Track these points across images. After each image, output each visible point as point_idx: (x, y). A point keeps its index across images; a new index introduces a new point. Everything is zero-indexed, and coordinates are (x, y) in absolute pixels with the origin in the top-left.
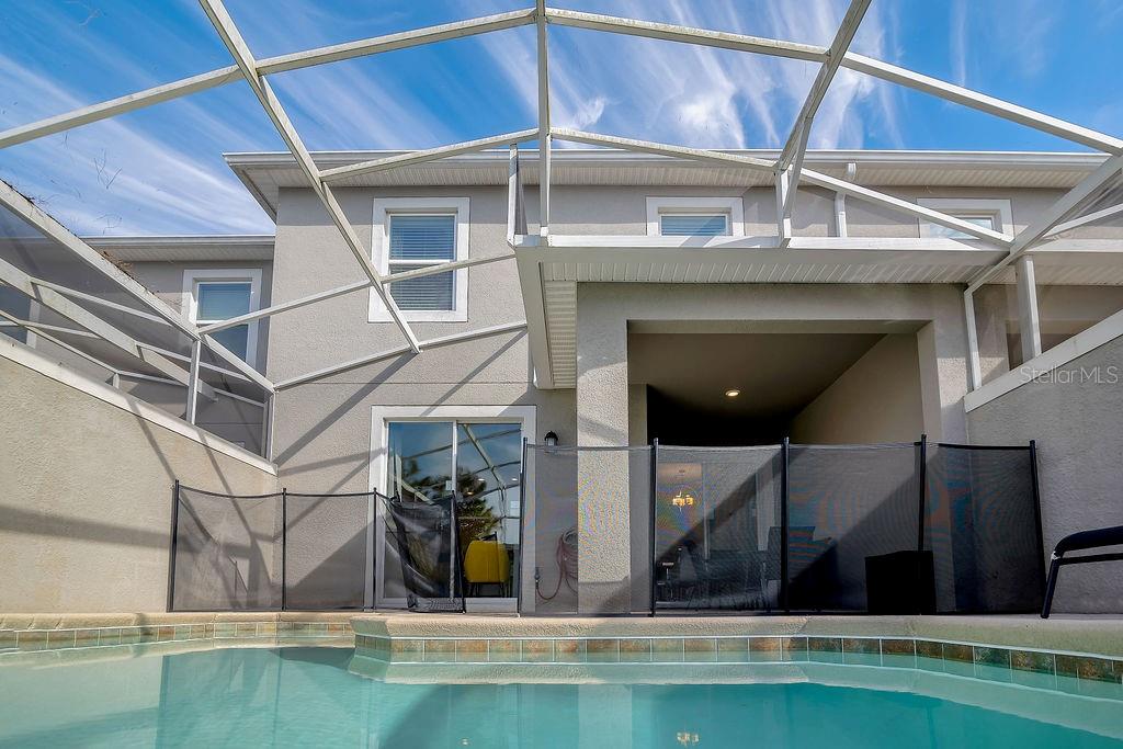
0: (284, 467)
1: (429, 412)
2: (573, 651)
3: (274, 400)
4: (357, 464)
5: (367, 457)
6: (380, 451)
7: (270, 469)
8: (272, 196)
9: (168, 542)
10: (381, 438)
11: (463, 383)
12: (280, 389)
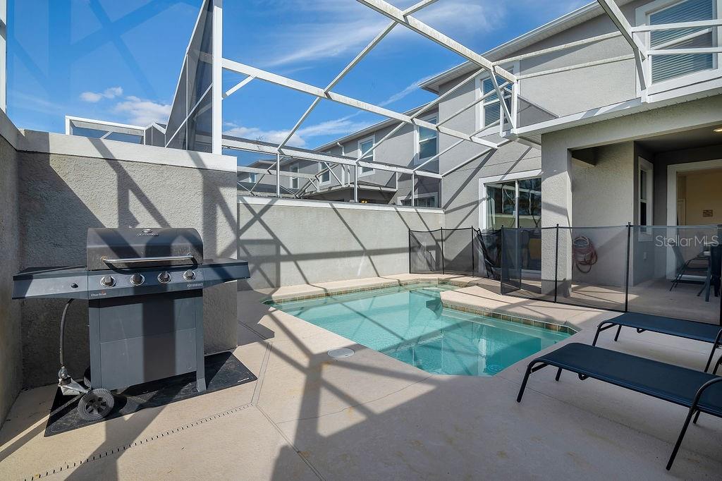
0: (447, 209)
1: (503, 178)
2: (488, 316)
3: (442, 181)
4: (474, 206)
5: (477, 203)
6: (484, 199)
7: (442, 212)
8: (437, 89)
9: (408, 250)
10: (483, 193)
11: (519, 160)
12: (444, 176)
